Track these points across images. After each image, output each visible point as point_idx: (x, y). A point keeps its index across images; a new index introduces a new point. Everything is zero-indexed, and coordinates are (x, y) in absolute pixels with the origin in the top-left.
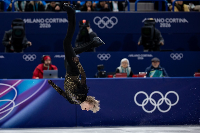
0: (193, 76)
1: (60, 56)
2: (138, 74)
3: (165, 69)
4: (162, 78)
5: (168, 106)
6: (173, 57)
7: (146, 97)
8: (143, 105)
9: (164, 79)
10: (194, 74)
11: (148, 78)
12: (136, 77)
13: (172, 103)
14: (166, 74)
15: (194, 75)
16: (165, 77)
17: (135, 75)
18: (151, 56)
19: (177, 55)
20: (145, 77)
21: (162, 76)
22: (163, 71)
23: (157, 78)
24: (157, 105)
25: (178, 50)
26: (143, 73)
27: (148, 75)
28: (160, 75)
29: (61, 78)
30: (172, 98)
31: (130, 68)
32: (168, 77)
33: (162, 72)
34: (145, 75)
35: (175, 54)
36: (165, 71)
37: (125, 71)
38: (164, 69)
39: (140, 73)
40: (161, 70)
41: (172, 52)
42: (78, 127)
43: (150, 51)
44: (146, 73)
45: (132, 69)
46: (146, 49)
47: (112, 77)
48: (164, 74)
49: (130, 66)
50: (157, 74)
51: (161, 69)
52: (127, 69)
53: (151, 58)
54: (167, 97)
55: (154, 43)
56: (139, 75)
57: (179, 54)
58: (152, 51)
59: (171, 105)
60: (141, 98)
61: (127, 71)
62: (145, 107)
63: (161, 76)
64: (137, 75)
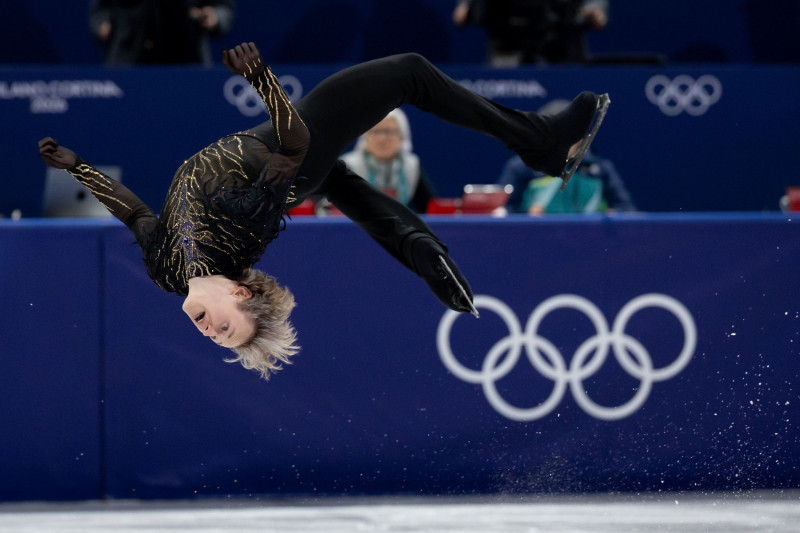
0: (776, 207)
1: (9, 86)
2: (461, 194)
3: (619, 167)
4: (598, 218)
5: (636, 383)
6: (661, 101)
7: (503, 331)
8: (487, 376)
9: (608, 227)
10: (783, 193)
11: (518, 218)
12: (451, 210)
13: (659, 363)
14: (624, 195)
15: (785, 201)
16: (614, 215)
17: (445, 203)
18: (532, 89)
19: (684, 88)
20: (500, 213)
21: (599, 210)
22: (604, 177)
23: (570, 217)
24: (568, 376)
25: (688, 59)
26: (489, 189)
27: (516, 203)
28: (586, 201)
29: (16, 215)
30: (657, 334)
31: (411, 163)
32: (632, 215)
33: (596, 187)
34: (501, 199)
35: (671, 77)
36: (616, 181)
37: (388, 178)
38: (608, 166)
39: (469, 189)
40: (590, 176)
41: (654, 66)
42: (113, 503)
43: (527, 60)
44: (509, 189)
45: (424, 165)
46: (506, 49)
47: (311, 211)
48: (610, 198)
49: (416, 150)
50: (569, 197)
51: (595, 169)
52: (395, 165)
53: (536, 102)
54: (631, 330)
55: (552, 17)
56: (468, 199)
57: (696, 77)
58: (542, 65)
59: (648, 375)
60: (477, 337)
61: (395, 180)
62: (501, 385)
63: (593, 207)
64: (457, 202)
